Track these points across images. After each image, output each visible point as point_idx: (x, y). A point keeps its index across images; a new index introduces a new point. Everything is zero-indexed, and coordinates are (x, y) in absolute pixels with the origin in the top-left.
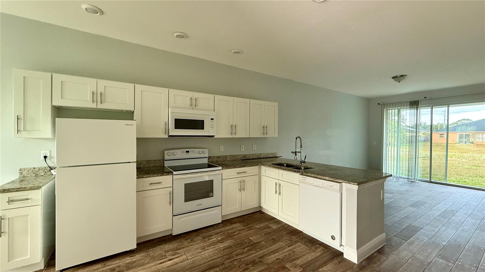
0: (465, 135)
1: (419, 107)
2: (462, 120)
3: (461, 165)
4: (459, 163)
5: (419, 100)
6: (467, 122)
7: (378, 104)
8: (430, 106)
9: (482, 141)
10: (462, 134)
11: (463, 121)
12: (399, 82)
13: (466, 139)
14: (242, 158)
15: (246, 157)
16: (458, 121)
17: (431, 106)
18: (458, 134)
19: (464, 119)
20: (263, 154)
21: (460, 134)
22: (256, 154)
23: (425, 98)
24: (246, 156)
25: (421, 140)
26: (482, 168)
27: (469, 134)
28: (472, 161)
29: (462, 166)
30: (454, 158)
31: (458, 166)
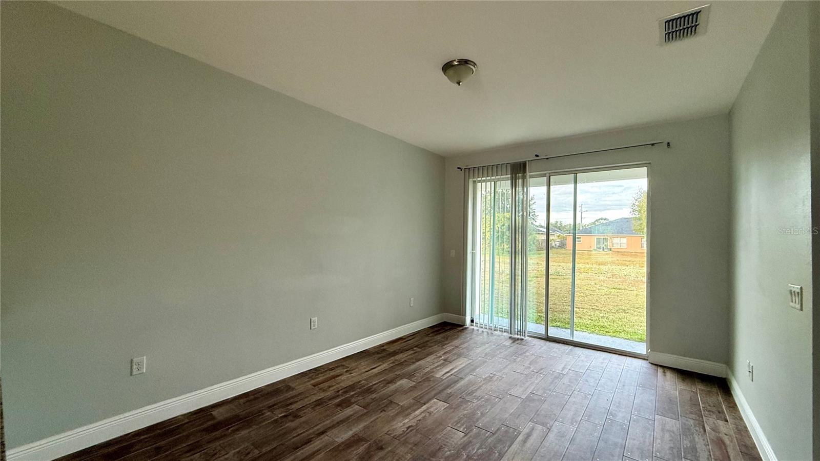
0: (603, 238)
1: (528, 177)
2: (599, 220)
3: (598, 286)
4: (595, 284)
5: (526, 161)
6: (605, 222)
7: (458, 168)
8: (544, 175)
9: (620, 246)
10: (599, 237)
11: (601, 221)
12: (459, 83)
13: (604, 245)
16: (596, 221)
17: (548, 175)
18: (596, 237)
19: (602, 219)
21: (598, 237)
23: (537, 156)
25: (556, 245)
26: (623, 291)
27: (607, 237)
28: (611, 279)
29: (599, 289)
30: (590, 274)
31: (595, 289)
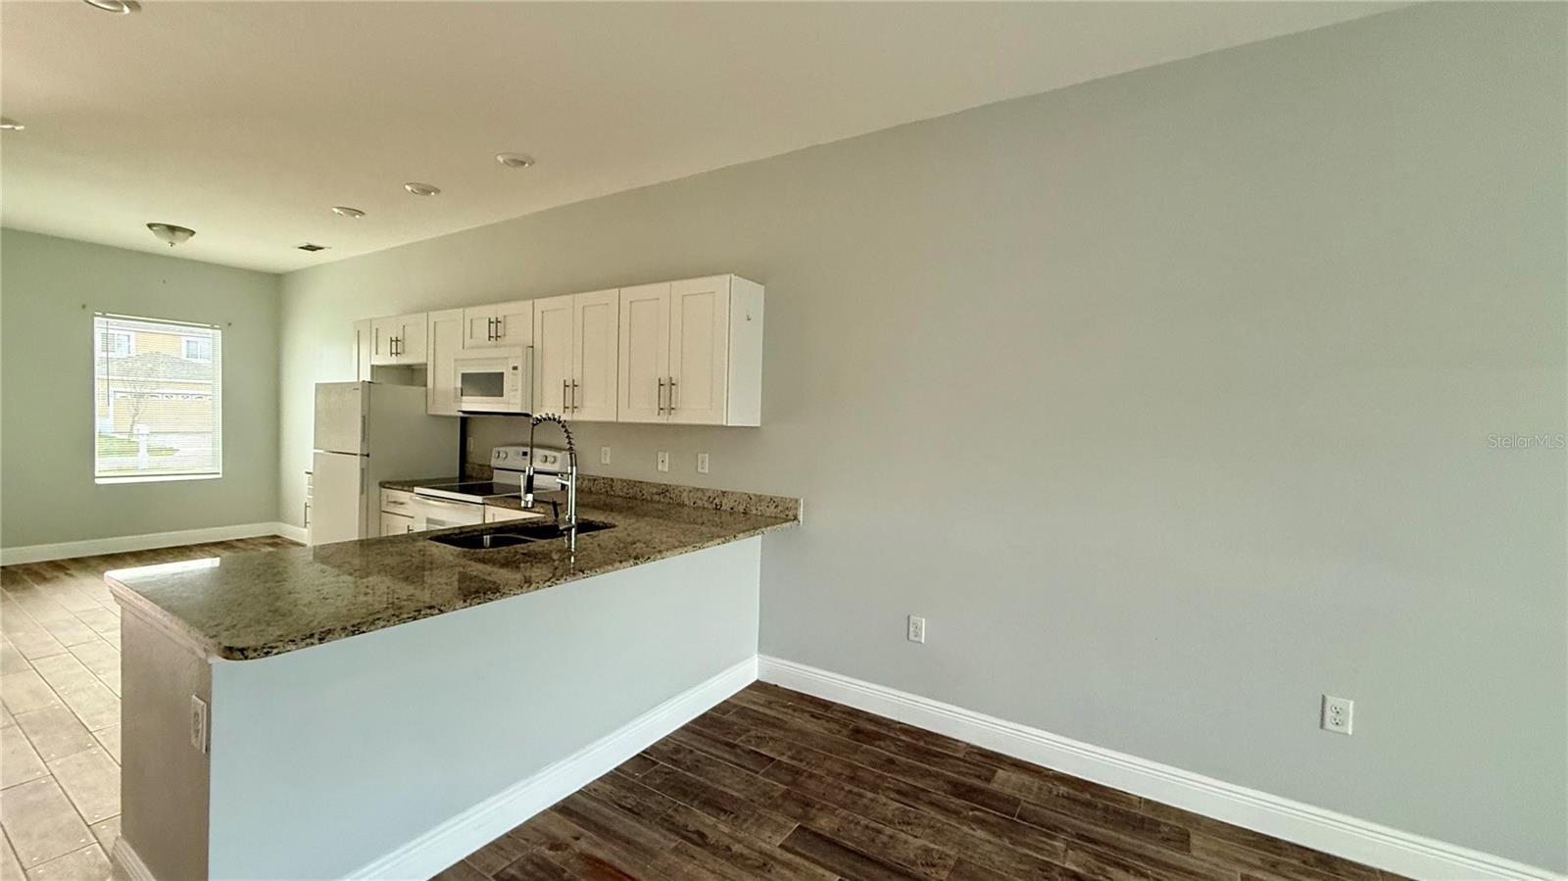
14: (656, 493)
15: (668, 494)
20: (733, 493)
22: (702, 490)
24: (667, 491)
